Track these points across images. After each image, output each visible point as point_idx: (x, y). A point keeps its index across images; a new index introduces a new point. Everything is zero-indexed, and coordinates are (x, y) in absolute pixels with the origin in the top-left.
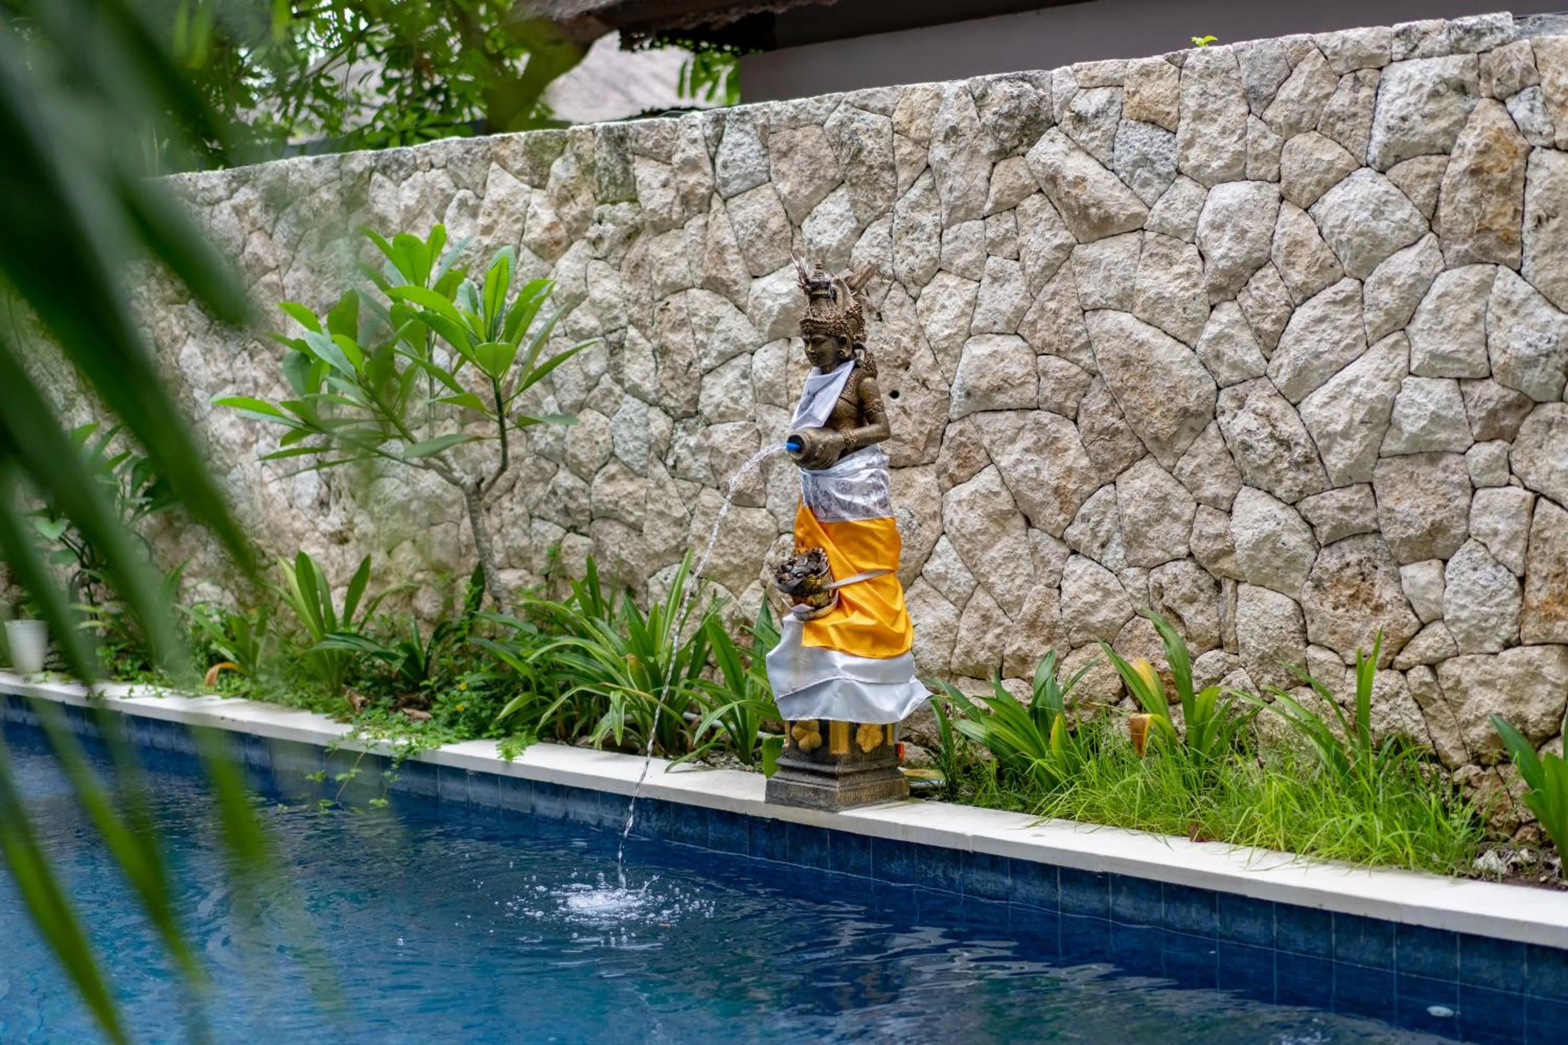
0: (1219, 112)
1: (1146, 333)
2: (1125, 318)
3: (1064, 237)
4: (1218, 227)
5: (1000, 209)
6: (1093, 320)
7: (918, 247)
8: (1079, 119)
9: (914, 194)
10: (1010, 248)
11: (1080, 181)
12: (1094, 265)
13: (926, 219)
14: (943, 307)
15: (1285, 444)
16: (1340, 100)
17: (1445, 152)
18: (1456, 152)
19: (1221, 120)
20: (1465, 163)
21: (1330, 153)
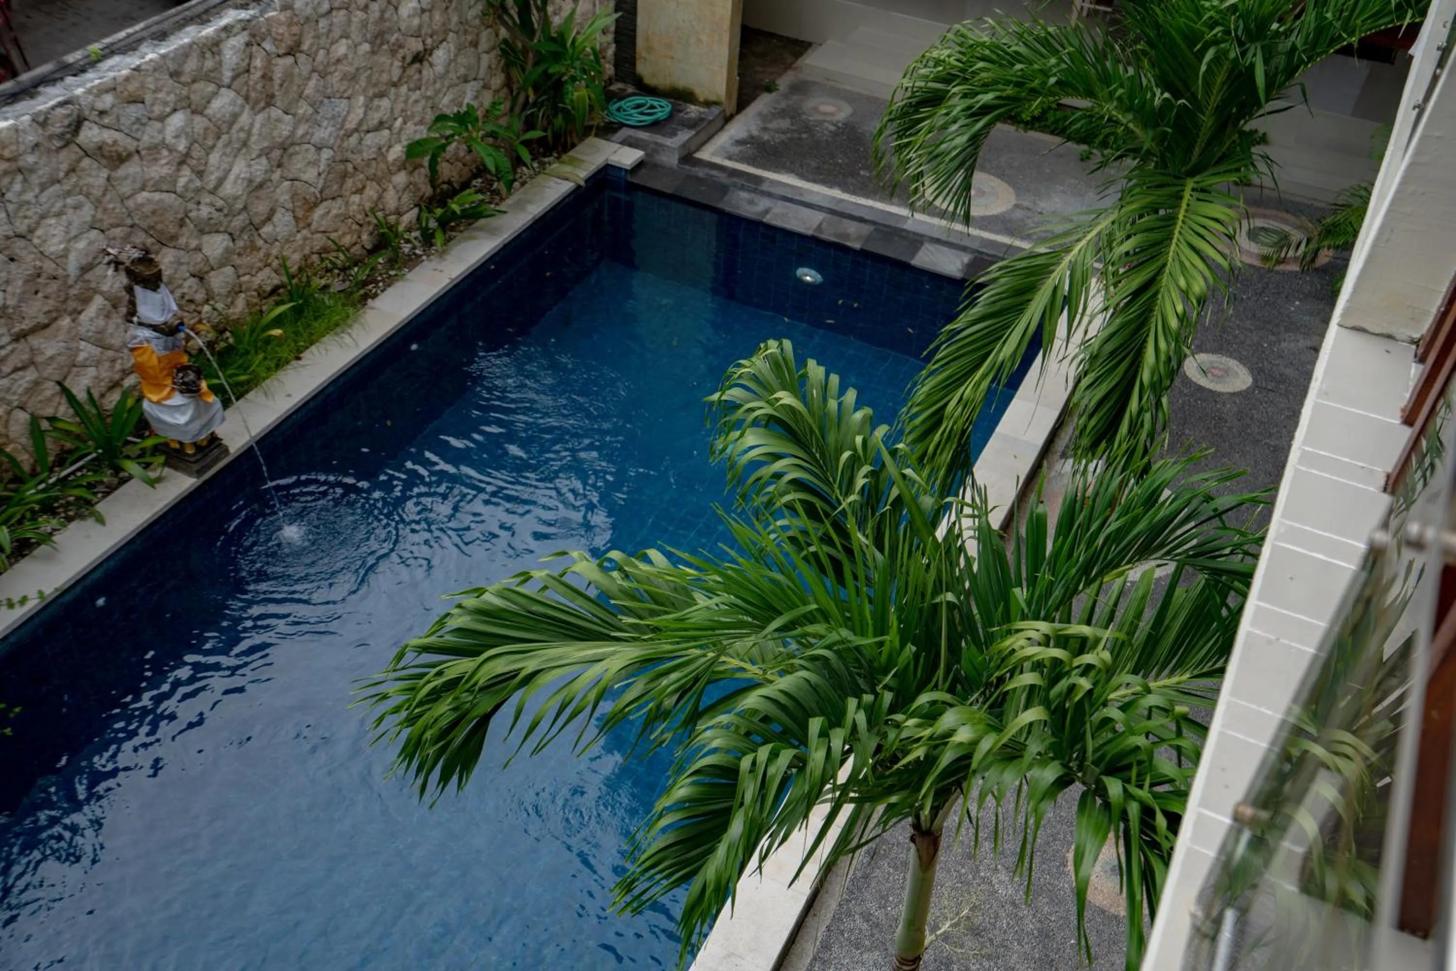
0: (163, 86)
1: (157, 196)
2: (145, 194)
3: (105, 173)
4: (177, 137)
5: (67, 174)
6: (130, 203)
7: (29, 213)
8: (102, 113)
9: (17, 187)
10: (78, 189)
11: (115, 142)
12: (126, 178)
13: (29, 196)
14: (54, 235)
15: (220, 210)
16: (209, 64)
17: (248, 71)
18: (252, 70)
19: (165, 89)
20: (259, 74)
21: (211, 88)
